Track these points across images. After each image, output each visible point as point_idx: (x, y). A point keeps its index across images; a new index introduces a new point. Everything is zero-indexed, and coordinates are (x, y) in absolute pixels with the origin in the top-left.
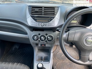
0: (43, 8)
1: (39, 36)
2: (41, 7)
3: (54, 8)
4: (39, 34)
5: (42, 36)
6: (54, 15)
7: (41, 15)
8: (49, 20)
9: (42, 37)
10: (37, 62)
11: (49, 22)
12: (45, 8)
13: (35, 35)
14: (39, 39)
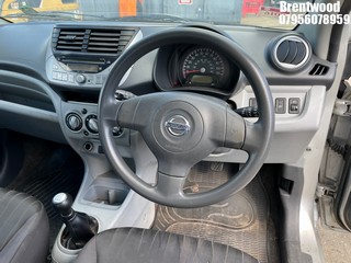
0: (88, 32)
1: (84, 117)
2: (83, 30)
3: (119, 31)
4: (85, 112)
5: (91, 117)
6: (115, 52)
7: (80, 50)
8: (100, 66)
9: (91, 121)
10: (83, 201)
11: (100, 71)
12: (93, 30)
13: (72, 114)
14: (84, 127)
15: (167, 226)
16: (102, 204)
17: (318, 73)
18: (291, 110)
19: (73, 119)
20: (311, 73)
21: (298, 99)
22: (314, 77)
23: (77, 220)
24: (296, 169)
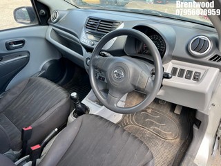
0: (99, 21)
3: (112, 23)
7: (94, 30)
12: (102, 21)
13: (89, 58)
15: (127, 124)
16: (95, 103)
17: (215, 60)
18: (194, 78)
19: (89, 61)
20: (211, 59)
21: (200, 73)
22: (212, 62)
23: (80, 106)
24: (203, 115)
